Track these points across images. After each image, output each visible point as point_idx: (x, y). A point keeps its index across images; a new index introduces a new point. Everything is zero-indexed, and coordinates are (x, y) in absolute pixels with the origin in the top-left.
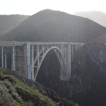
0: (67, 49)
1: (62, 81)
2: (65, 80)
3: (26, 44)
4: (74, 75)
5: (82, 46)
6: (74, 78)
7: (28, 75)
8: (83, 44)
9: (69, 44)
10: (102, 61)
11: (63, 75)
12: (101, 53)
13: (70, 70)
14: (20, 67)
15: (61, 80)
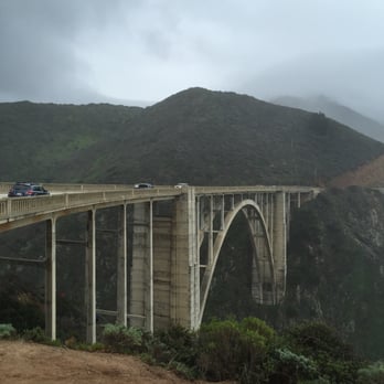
0: (275, 207)
1: (259, 305)
2: (270, 303)
3: (183, 194)
4: (298, 288)
5: (314, 197)
6: (299, 297)
7: (190, 297)
8: (316, 191)
9: (280, 192)
10: (379, 244)
11: (264, 288)
12: (373, 217)
13: (283, 271)
14: (163, 272)
15: (257, 301)
